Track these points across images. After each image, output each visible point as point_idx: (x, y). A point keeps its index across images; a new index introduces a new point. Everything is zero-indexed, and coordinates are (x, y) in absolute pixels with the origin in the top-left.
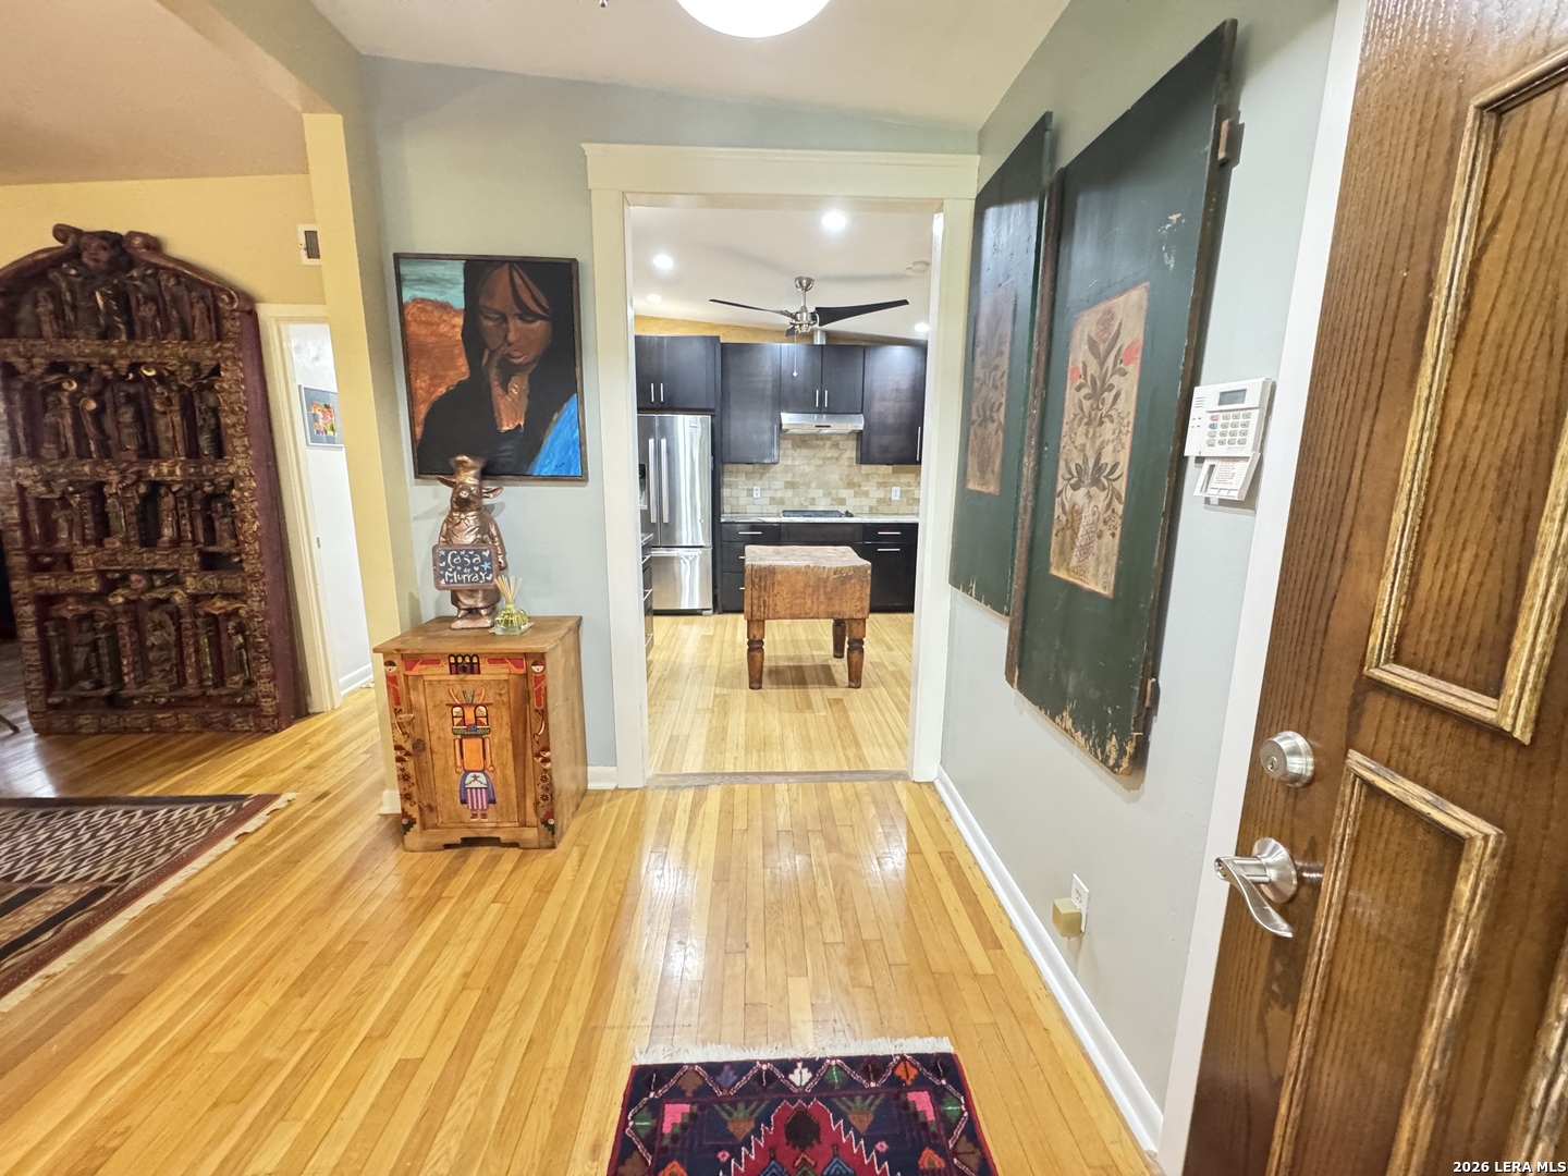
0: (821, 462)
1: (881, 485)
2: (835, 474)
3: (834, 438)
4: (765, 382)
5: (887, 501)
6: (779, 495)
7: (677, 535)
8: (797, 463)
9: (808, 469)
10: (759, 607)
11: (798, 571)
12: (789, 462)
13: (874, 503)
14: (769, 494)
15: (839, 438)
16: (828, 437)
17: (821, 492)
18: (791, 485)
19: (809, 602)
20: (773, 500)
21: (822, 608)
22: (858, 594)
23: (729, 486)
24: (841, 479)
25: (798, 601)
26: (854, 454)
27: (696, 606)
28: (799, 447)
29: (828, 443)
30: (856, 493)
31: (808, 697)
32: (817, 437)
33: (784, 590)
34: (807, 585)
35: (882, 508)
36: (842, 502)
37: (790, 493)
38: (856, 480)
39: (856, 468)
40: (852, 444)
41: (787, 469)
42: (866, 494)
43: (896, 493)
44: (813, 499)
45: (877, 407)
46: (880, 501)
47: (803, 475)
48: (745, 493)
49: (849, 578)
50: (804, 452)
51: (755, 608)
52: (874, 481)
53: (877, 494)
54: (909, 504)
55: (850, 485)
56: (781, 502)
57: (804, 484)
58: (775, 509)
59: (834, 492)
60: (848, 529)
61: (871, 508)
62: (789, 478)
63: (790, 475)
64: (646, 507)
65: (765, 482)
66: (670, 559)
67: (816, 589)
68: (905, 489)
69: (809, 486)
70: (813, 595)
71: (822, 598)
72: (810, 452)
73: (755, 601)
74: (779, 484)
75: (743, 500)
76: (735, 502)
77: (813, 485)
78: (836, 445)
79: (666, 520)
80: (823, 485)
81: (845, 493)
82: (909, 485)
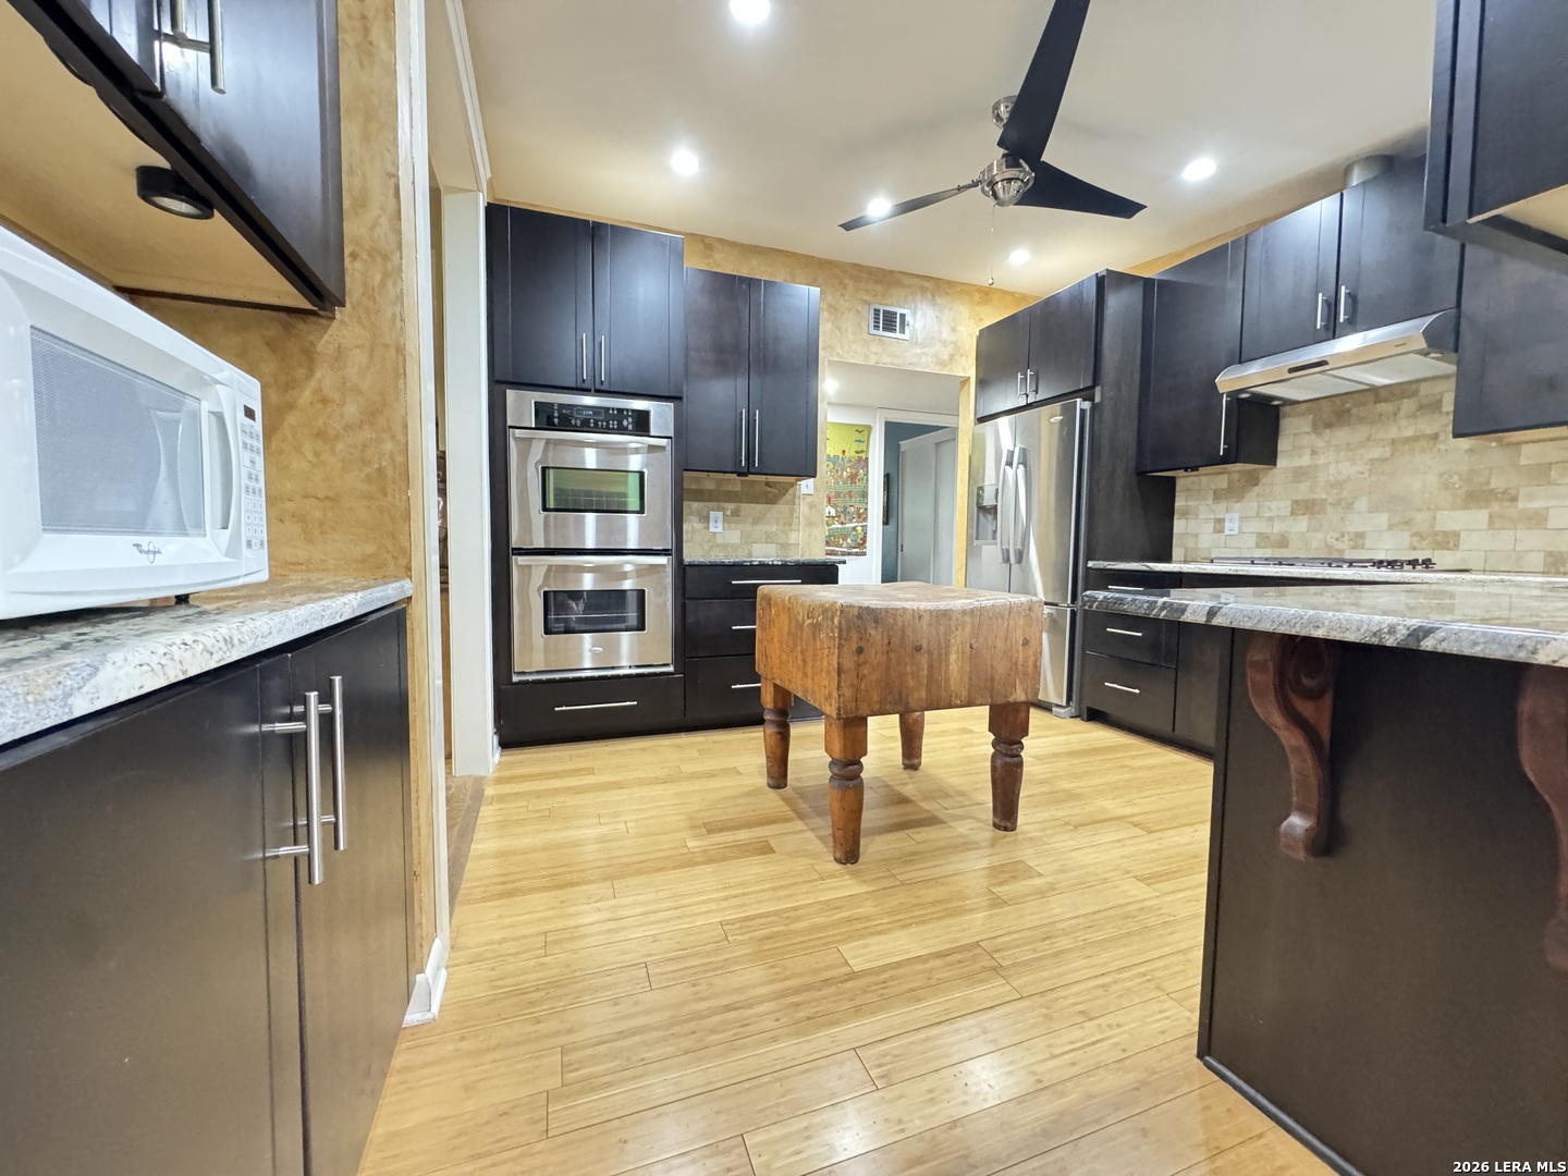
0: (1386, 452)
2: (1424, 474)
3: (1424, 389)
6: (1278, 527)
8: (1322, 460)
9: (1347, 469)
12: (1305, 460)
14: (1255, 526)
17: (1383, 519)
18: (1306, 507)
20: (1263, 540)
23: (1185, 514)
24: (1446, 486)
28: (1329, 425)
29: (1408, 405)
30: (1495, 517)
36: (1446, 540)
37: (1302, 524)
41: (1300, 474)
44: (1361, 536)
47: (1337, 485)
48: (1210, 526)
50: (1341, 435)
55: (1477, 497)
56: (1284, 543)
57: (1337, 504)
59: (1422, 516)
62: (1303, 491)
63: (1305, 487)
65: (1250, 503)
69: (1349, 507)
72: (1361, 432)
74: (1281, 506)
75: (1207, 539)
76: (1190, 543)
77: (1363, 504)
81: (1463, 520)
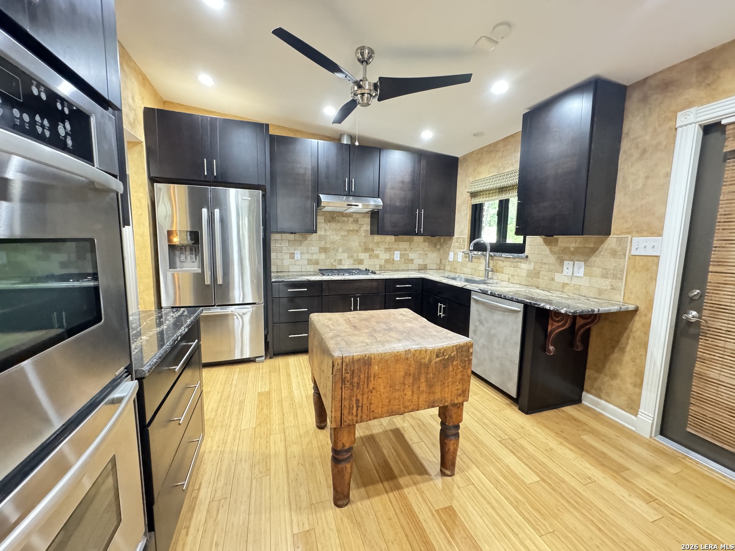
0: (346, 233)
1: (388, 250)
2: (355, 242)
3: (354, 215)
4: (306, 169)
5: (390, 261)
6: (315, 257)
7: (231, 295)
9: (336, 238)
10: (351, 408)
11: (397, 358)
12: (324, 233)
13: (383, 262)
14: (307, 256)
15: (358, 216)
16: (350, 215)
17: (346, 255)
18: (324, 250)
19: (410, 393)
20: (310, 262)
21: (423, 397)
22: (459, 376)
23: (276, 251)
24: (360, 246)
25: (397, 394)
26: (369, 228)
27: (247, 355)
28: (329, 222)
29: (351, 219)
30: (370, 255)
31: (404, 498)
32: (342, 214)
33: (380, 385)
34: (407, 374)
35: (389, 266)
36: (361, 262)
37: (323, 256)
38: (370, 246)
39: (370, 237)
40: (368, 220)
41: (321, 238)
42: (377, 256)
43: (397, 256)
44: (341, 260)
45: (389, 192)
46: (387, 261)
47: (333, 243)
48: (287, 256)
49: (452, 359)
50: (334, 225)
51: (345, 412)
52: (383, 247)
53: (384, 256)
54: (405, 263)
55: (366, 250)
56: (317, 263)
57: (333, 249)
58: (311, 268)
59: (355, 255)
60: (375, 284)
61: (381, 266)
62: (323, 244)
63: (323, 242)
64: (199, 271)
65: (304, 248)
66: (225, 317)
67: (416, 379)
68: (402, 252)
69: (337, 251)
70: (413, 384)
71: (423, 386)
72: (339, 226)
73: (346, 403)
74: (315, 249)
75: (287, 261)
76: (279, 263)
77: (340, 250)
78: (356, 221)
79: (220, 281)
80: (348, 250)
81: (364, 256)
82: (405, 250)
